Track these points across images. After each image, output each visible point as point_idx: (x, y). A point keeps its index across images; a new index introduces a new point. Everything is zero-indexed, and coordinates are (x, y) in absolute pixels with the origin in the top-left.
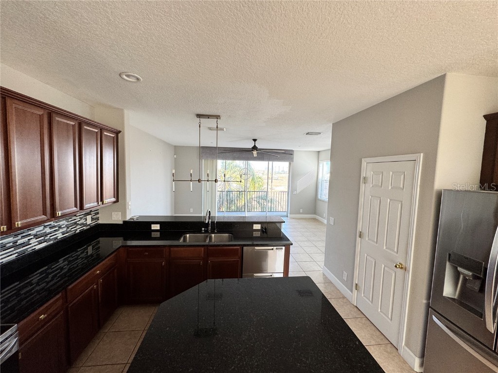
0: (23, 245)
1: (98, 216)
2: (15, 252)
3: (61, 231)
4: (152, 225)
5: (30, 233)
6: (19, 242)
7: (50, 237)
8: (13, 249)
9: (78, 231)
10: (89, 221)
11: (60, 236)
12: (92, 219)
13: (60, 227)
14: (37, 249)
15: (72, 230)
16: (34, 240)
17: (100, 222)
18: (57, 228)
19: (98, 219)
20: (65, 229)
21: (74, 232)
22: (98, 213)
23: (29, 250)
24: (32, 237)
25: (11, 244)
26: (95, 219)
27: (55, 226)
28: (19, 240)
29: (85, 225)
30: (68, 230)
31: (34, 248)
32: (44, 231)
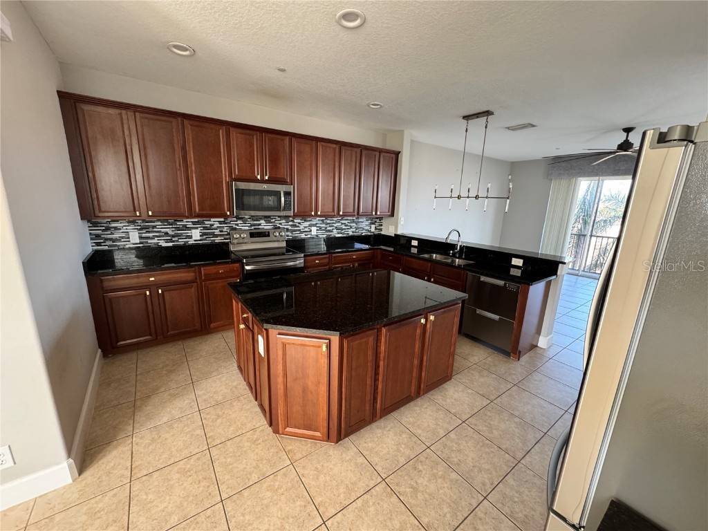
0: (329, 231)
2: (325, 233)
3: (351, 230)
4: (413, 241)
5: (333, 225)
6: (328, 229)
7: (345, 232)
8: (324, 231)
9: (363, 234)
10: (373, 229)
11: (351, 234)
12: (376, 229)
13: (351, 227)
14: (336, 236)
15: (359, 232)
16: (335, 231)
17: (383, 233)
18: (349, 227)
19: (381, 230)
20: (354, 230)
21: (360, 234)
22: (382, 225)
23: (332, 235)
24: (334, 228)
25: (324, 228)
26: (379, 229)
27: (347, 226)
28: (328, 227)
29: (370, 231)
30: (357, 231)
32: (341, 227)
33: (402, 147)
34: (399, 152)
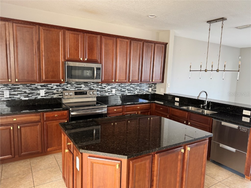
0: (123, 91)
1: (155, 89)
2: (121, 93)
3: (137, 91)
4: (176, 98)
5: (126, 88)
6: (123, 90)
7: (133, 92)
8: (120, 92)
9: (144, 94)
10: (150, 91)
11: (136, 93)
12: (152, 90)
13: (137, 89)
14: (127, 95)
15: (142, 92)
16: (127, 91)
17: (157, 93)
18: (135, 89)
20: (138, 91)
21: (142, 93)
22: (156, 88)
23: (125, 94)
24: (126, 90)
25: (120, 90)
26: (154, 91)
27: (134, 88)
28: (122, 89)
29: (148, 92)
30: (140, 91)
31: (127, 94)
32: (130, 89)
33: (169, 40)
34: (167, 43)
